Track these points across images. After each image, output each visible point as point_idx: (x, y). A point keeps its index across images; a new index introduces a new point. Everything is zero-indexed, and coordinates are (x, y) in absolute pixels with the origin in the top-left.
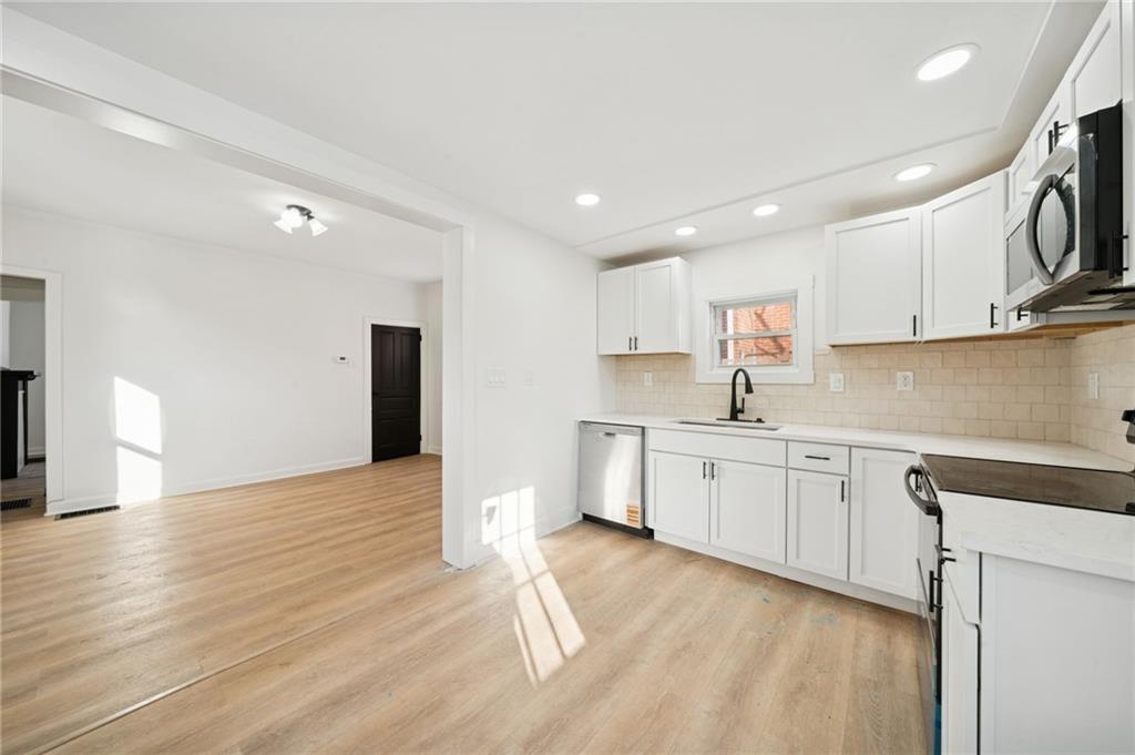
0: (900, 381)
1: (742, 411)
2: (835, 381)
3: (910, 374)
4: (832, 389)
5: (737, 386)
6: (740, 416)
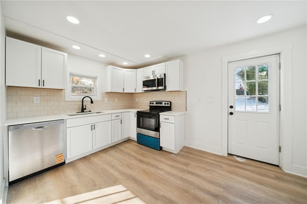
0: (116, 100)
1: (85, 109)
2: (106, 100)
3: (117, 98)
4: (105, 102)
5: (84, 102)
6: (85, 111)
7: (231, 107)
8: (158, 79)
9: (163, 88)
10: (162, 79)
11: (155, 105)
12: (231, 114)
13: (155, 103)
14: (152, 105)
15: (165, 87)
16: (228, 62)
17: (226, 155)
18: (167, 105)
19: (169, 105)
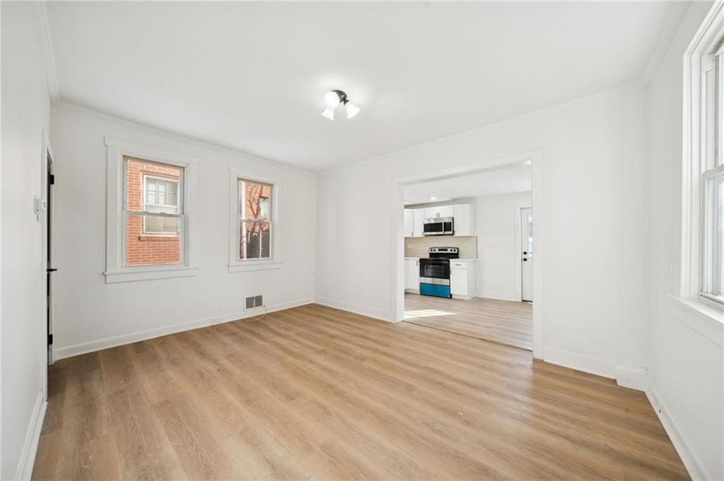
7: (525, 253)
8: (445, 223)
9: (451, 233)
10: (450, 223)
11: (437, 251)
12: (525, 260)
13: (437, 250)
14: (433, 252)
15: (453, 232)
16: (522, 209)
17: (520, 301)
18: (454, 252)
19: (456, 252)
